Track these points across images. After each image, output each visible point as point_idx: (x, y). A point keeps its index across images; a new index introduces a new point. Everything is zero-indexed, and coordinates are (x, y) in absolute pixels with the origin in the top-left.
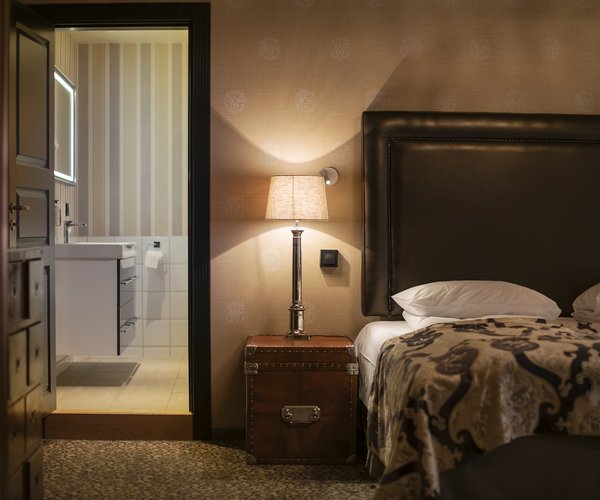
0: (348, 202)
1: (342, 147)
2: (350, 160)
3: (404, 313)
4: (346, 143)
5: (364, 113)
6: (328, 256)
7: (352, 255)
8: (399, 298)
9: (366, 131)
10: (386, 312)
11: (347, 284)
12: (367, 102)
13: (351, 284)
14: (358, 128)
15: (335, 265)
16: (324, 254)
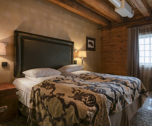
0: (10, 51)
1: (8, 38)
2: (11, 41)
3: (25, 76)
4: (10, 37)
5: (15, 31)
6: (4, 64)
7: (11, 63)
8: (24, 73)
9: (15, 35)
10: (20, 76)
11: (9, 70)
12: (15, 28)
13: (10, 70)
14: (13, 34)
15: (7, 66)
16: (3, 63)
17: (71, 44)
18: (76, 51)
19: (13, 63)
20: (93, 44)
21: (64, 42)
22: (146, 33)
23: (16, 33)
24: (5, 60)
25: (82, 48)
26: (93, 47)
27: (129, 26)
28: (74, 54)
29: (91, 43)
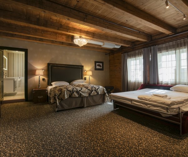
0: (46, 73)
2: (46, 68)
7: (46, 79)
8: (52, 83)
12: (48, 62)
13: (46, 82)
14: (47, 65)
16: (43, 79)
17: (81, 67)
18: (85, 71)
19: (47, 79)
20: (101, 65)
21: (76, 67)
22: (132, 57)
23: (49, 64)
24: (43, 77)
25: (91, 69)
26: (101, 68)
27: (123, 52)
28: (84, 73)
29: (99, 65)
